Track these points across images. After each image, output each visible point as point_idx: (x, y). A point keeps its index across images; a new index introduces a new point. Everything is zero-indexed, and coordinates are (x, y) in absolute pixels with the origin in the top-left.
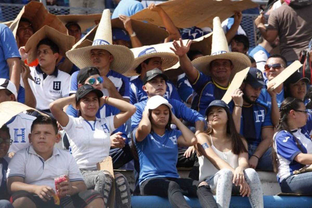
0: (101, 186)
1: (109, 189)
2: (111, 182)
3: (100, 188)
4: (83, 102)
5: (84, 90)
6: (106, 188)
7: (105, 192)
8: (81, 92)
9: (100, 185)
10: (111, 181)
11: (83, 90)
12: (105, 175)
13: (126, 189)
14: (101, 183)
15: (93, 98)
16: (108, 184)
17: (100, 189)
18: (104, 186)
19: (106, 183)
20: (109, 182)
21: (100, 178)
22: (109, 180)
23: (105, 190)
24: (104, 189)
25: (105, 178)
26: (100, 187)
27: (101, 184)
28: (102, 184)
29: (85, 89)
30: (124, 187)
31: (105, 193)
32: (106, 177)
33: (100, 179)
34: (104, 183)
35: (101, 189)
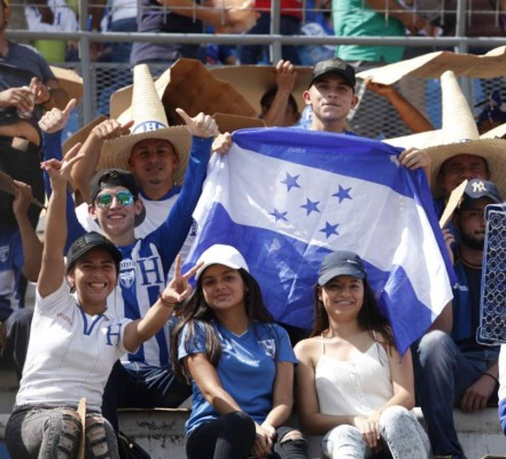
0: (51, 439)
1: (69, 446)
2: (77, 431)
3: (50, 445)
4: (79, 268)
5: (84, 245)
6: (62, 444)
7: (58, 452)
8: (77, 248)
9: (50, 437)
10: (74, 428)
11: (82, 245)
12: (64, 415)
13: (107, 453)
14: (52, 432)
15: (102, 263)
16: (68, 435)
17: (48, 447)
18: (57, 440)
19: (63, 432)
20: (71, 431)
21: (51, 422)
22: (72, 427)
23: (60, 448)
24: (58, 445)
25: (63, 421)
26: (49, 442)
27: (52, 434)
28: (54, 435)
29: (85, 243)
30: (102, 447)
31: (59, 454)
32: (65, 419)
33: (51, 425)
34: (57, 433)
35: (52, 446)
